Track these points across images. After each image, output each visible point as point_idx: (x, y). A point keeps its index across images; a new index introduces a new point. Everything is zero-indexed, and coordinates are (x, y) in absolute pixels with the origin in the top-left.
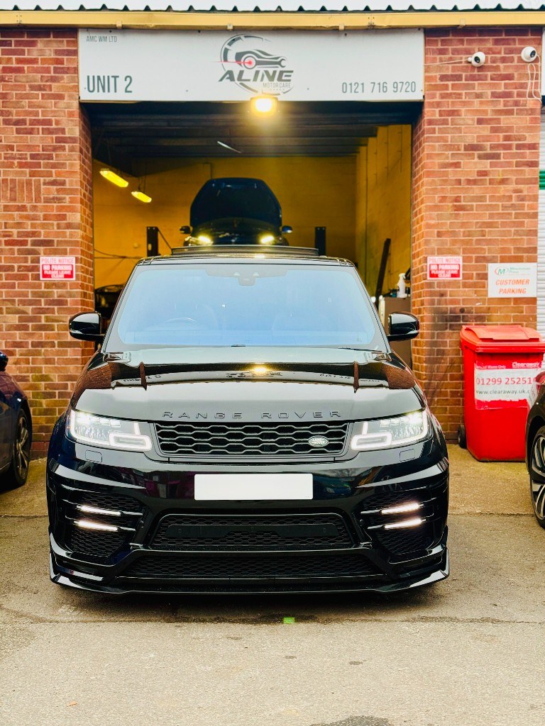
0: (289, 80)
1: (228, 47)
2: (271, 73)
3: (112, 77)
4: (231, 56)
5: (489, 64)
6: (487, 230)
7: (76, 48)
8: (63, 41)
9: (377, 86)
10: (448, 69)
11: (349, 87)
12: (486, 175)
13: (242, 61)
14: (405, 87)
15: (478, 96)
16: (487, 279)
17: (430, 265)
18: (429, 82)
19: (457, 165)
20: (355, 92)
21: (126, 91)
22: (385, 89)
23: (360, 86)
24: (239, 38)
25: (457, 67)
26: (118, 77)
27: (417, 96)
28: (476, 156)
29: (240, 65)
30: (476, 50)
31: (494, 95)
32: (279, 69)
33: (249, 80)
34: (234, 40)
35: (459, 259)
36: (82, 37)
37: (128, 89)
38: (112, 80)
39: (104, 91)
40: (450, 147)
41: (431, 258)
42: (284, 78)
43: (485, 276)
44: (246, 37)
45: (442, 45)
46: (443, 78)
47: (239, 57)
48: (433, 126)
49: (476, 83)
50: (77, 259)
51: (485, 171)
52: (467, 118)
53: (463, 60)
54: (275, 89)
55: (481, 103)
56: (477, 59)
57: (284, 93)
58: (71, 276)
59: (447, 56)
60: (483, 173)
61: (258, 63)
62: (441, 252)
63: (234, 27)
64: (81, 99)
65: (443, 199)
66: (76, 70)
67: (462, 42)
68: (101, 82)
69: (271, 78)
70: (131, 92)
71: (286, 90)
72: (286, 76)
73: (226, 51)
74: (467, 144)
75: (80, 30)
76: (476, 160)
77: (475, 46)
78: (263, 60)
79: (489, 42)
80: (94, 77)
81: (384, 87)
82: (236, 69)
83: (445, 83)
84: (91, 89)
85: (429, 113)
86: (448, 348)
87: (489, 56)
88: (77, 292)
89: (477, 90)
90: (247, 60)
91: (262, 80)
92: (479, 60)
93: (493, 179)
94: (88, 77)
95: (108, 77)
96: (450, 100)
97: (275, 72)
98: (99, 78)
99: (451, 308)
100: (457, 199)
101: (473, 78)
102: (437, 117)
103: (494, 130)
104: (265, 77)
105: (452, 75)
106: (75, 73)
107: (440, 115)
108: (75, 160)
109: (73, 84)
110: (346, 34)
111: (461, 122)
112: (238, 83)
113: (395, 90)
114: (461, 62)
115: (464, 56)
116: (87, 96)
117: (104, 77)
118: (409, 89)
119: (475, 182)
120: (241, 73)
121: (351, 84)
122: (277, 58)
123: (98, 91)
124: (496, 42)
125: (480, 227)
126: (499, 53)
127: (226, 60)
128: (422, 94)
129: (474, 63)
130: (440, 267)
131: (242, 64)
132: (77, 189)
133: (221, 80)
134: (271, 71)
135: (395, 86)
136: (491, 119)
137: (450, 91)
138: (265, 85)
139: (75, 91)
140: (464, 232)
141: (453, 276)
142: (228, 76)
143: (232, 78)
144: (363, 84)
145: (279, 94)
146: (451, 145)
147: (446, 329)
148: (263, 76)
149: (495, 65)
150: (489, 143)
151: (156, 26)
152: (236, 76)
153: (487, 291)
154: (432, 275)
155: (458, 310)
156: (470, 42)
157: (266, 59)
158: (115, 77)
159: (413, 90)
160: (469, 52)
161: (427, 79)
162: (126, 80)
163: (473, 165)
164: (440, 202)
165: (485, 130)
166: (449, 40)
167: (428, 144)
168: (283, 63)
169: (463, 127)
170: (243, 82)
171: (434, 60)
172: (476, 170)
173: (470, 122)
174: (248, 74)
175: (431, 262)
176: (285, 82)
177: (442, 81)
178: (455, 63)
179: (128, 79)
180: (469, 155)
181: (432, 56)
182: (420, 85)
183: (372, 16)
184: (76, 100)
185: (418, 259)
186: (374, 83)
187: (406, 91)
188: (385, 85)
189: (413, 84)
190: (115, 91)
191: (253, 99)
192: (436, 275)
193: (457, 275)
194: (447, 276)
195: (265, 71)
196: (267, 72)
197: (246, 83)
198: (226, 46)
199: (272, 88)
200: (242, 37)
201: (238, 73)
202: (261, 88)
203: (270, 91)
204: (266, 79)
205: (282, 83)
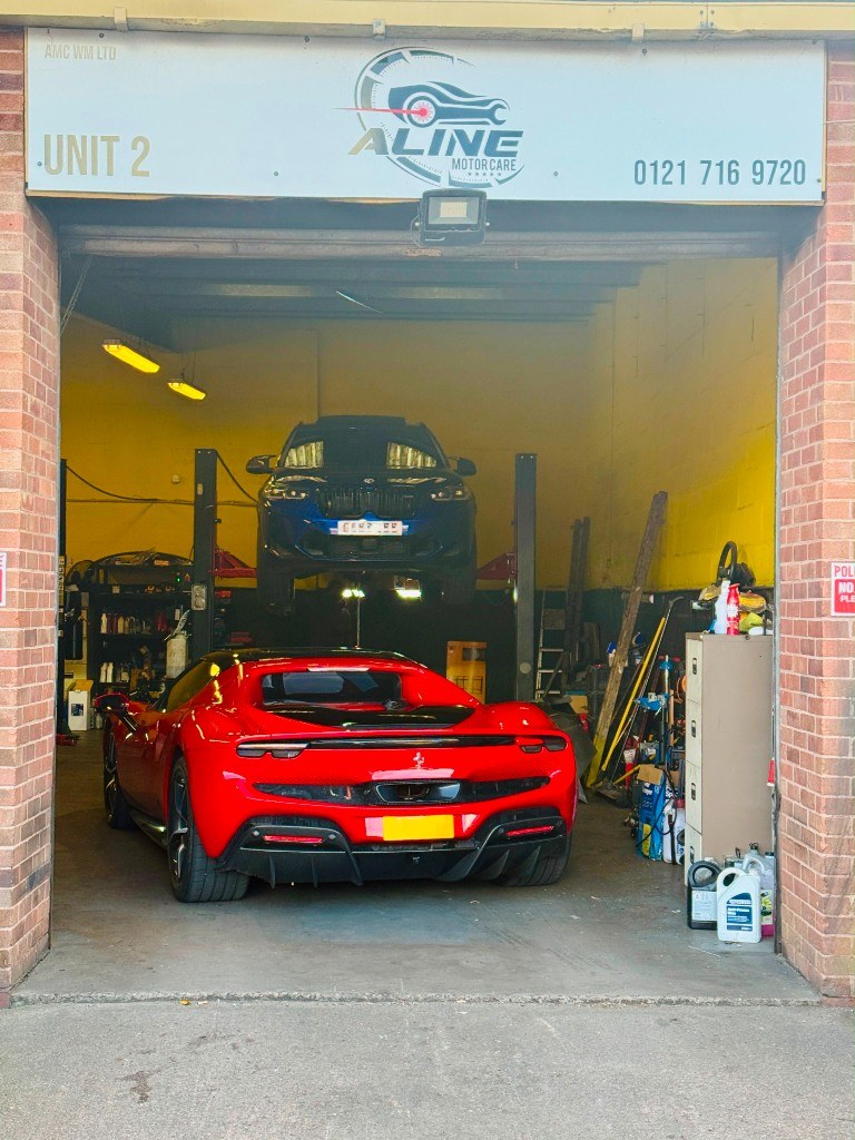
0: (513, 154)
1: (372, 75)
2: (471, 138)
3: (103, 139)
4: (380, 96)
7: (20, 72)
9: (715, 170)
11: (650, 170)
13: (405, 107)
14: (780, 172)
17: (837, 582)
18: (835, 161)
20: (664, 182)
21: (135, 173)
22: (733, 175)
23: (677, 170)
24: (399, 56)
26: (116, 139)
27: (807, 193)
29: (400, 116)
32: (489, 128)
33: (420, 152)
34: (385, 60)
36: (36, 48)
37: (140, 168)
38: (102, 147)
39: (83, 172)
41: (841, 565)
42: (500, 148)
44: (413, 53)
47: (397, 99)
48: (844, 263)
50: (10, 555)
54: (480, 172)
57: (500, 182)
61: (441, 114)
63: (388, 27)
64: (30, 187)
66: (19, 122)
68: (76, 150)
69: (471, 149)
70: (146, 173)
71: (506, 174)
72: (504, 144)
73: (368, 85)
75: (30, 30)
78: (452, 105)
80: (60, 138)
81: (730, 172)
82: (391, 125)
84: (54, 165)
85: (834, 232)
88: (8, 634)
90: (415, 107)
91: (449, 153)
94: (47, 138)
95: (94, 138)
97: (479, 134)
98: (71, 139)
102: (854, 241)
104: (458, 145)
106: (16, 128)
108: (12, 328)
109: (13, 153)
110: (644, 52)
112: (395, 157)
113: (758, 178)
116: (44, 182)
117: (84, 138)
118: (789, 177)
120: (403, 134)
121: (655, 164)
123: (70, 172)
127: (367, 106)
128: (820, 188)
131: (405, 116)
132: (15, 395)
133: (355, 151)
134: (470, 131)
135: (758, 170)
138: (457, 164)
139: (17, 170)
142: (371, 141)
144: (682, 164)
145: (489, 185)
148: (452, 143)
151: (207, 23)
154: (842, 607)
157: (459, 103)
158: (110, 140)
159: (799, 179)
161: (829, 154)
162: (134, 147)
167: (832, 302)
168: (499, 114)
170: (407, 156)
171: (848, 113)
174: (419, 138)
175: (839, 576)
176: (502, 159)
179: (140, 145)
181: (843, 102)
182: (815, 169)
183: (710, 9)
184: (17, 190)
185: (800, 563)
186: (709, 163)
187: (782, 182)
188: (734, 167)
189: (800, 165)
190: (110, 173)
191: (427, 195)
192: (852, 607)
195: (456, 131)
196: (461, 134)
197: (412, 158)
198: (368, 73)
199: (474, 171)
200: (406, 53)
201: (394, 136)
202: (448, 169)
203: (467, 176)
204: (458, 151)
205: (497, 159)
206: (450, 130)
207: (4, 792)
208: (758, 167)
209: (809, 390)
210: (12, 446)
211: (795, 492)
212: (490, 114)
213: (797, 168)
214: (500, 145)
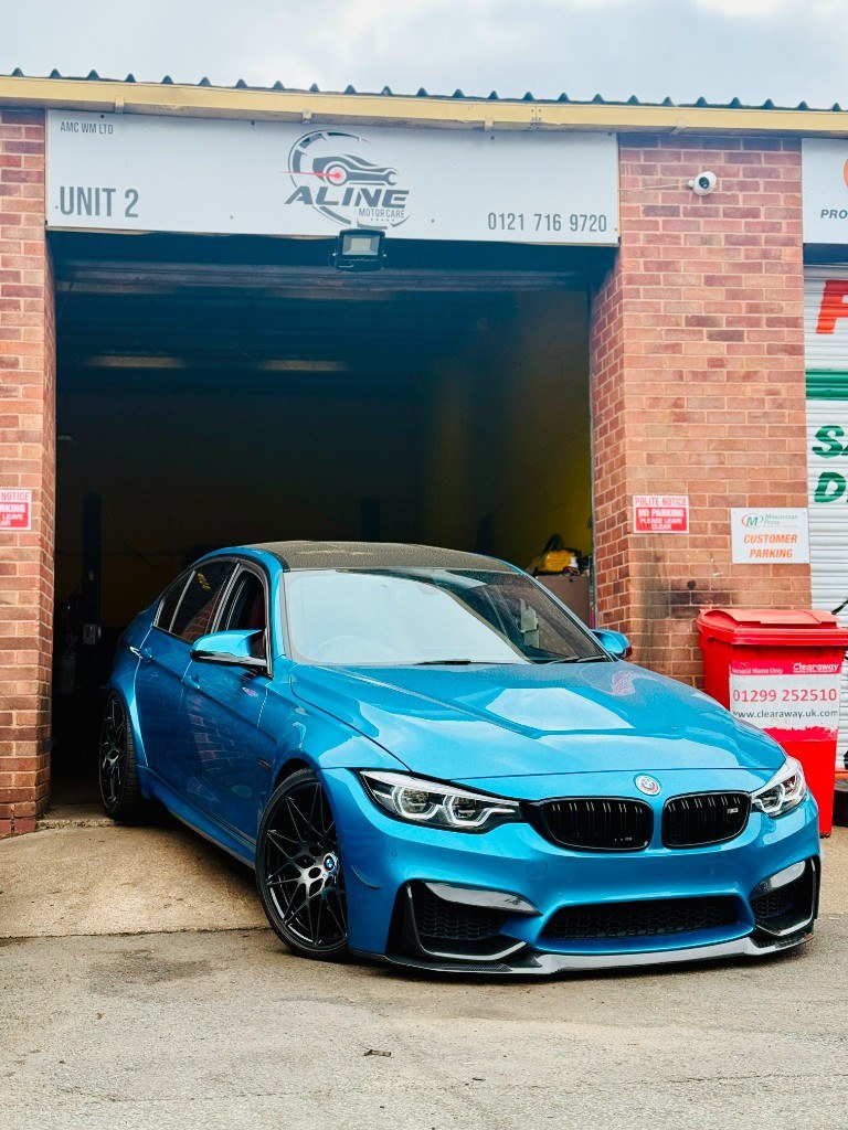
0: (403, 206)
1: (301, 149)
2: (372, 194)
3: (104, 190)
4: (307, 165)
5: (721, 191)
6: (726, 453)
7: (42, 141)
8: (20, 128)
9: (544, 221)
10: (656, 197)
11: (499, 220)
12: (722, 366)
13: (325, 172)
14: (589, 223)
15: (706, 241)
16: (729, 533)
17: (637, 509)
18: (626, 216)
19: (675, 348)
20: (509, 228)
21: (128, 214)
22: (557, 224)
23: (518, 220)
24: (320, 136)
25: (671, 194)
26: (114, 190)
27: (607, 238)
28: (705, 335)
29: (321, 178)
30: (700, 169)
31: (729, 239)
32: (385, 188)
33: (336, 203)
35: (682, 500)
36: (53, 125)
37: (131, 212)
38: (103, 196)
39: (89, 213)
40: (662, 320)
41: (639, 497)
42: (393, 202)
43: (727, 530)
44: (330, 134)
45: (645, 160)
46: (650, 210)
47: (319, 165)
48: (636, 287)
49: (701, 220)
50: (34, 493)
51: (721, 360)
52: (689, 275)
53: (680, 184)
54: (379, 218)
55: (710, 252)
56: (704, 182)
57: (394, 226)
58: (23, 523)
59: (655, 178)
60: (717, 363)
61: (350, 177)
62: (653, 488)
63: (313, 115)
64: (50, 224)
65: (655, 401)
66: (41, 177)
67: (677, 157)
68: (82, 198)
69: (372, 202)
70: (135, 216)
71: (397, 220)
72: (396, 199)
73: (298, 155)
74: (690, 315)
75: (49, 111)
76: (705, 341)
77: (699, 164)
78: (358, 172)
79: (721, 157)
80: (72, 189)
81: (555, 223)
82: (315, 185)
83: (653, 219)
84: (67, 208)
85: (628, 265)
86: (670, 647)
87: (721, 179)
88: (33, 551)
89: (704, 232)
90: (332, 172)
91: (357, 204)
92: (708, 184)
93: (732, 372)
94: (62, 189)
95: (97, 190)
96: (661, 246)
97: (378, 192)
98: (80, 191)
99: (673, 581)
100: (677, 404)
101: (695, 213)
102: (642, 271)
103: (734, 295)
104: (363, 200)
105: (663, 207)
106: (39, 181)
107: (647, 269)
108: (35, 325)
109: (36, 199)
110: (493, 138)
111: (681, 281)
112: (318, 206)
113: (574, 227)
114: (677, 188)
115: (681, 179)
116: (59, 221)
117: (90, 190)
118: (596, 227)
119: (704, 376)
120: (323, 191)
121: (502, 216)
122: (383, 170)
123: (79, 213)
124: (731, 159)
125: (716, 449)
126: (736, 175)
127: (297, 169)
128: (617, 235)
129: (698, 189)
130: (654, 512)
131: (325, 178)
132: (38, 374)
133: (289, 202)
134: (372, 190)
135: (574, 221)
136: (726, 278)
137: (660, 232)
138: (362, 212)
139: (39, 212)
140: (690, 455)
141: (675, 527)
142: (300, 195)
143: (307, 200)
144: (521, 216)
145: (386, 228)
146: (665, 316)
147: (667, 615)
148: (359, 198)
149: (729, 193)
150: (724, 315)
151: (182, 109)
152: (314, 197)
153: (731, 552)
154: (641, 526)
155: (685, 585)
156: (690, 157)
157: (364, 168)
158: (109, 191)
159: (603, 228)
160: (691, 173)
161: (622, 211)
162: (127, 196)
163: (700, 349)
164: (651, 406)
165: (718, 295)
166: (656, 152)
167: (627, 314)
168: (392, 178)
169: (683, 288)
170: (327, 206)
171: (634, 183)
172: (706, 356)
173: (693, 281)
174: (336, 193)
175: (639, 505)
176: (395, 210)
177: (647, 215)
178: (667, 188)
179: (132, 195)
180: (694, 332)
181: (630, 176)
182: (613, 221)
183: (538, 109)
184: (40, 225)
185: (610, 503)
186: (540, 215)
187: (591, 230)
188: (557, 218)
189: (602, 219)
190: (109, 214)
191: (343, 233)
192: (649, 527)
193: (681, 527)
194: (665, 527)
195: (362, 190)
196: (365, 192)
197: (331, 208)
198: (298, 148)
199: (374, 217)
200: (325, 134)
201: (317, 192)
202: (357, 216)
203: (371, 221)
204: (364, 203)
205: (391, 209)
206: (357, 188)
207: (30, 670)
208: (574, 220)
209: (613, 378)
210: (38, 413)
211: (605, 453)
212: (386, 178)
213: (601, 220)
214: (393, 199)
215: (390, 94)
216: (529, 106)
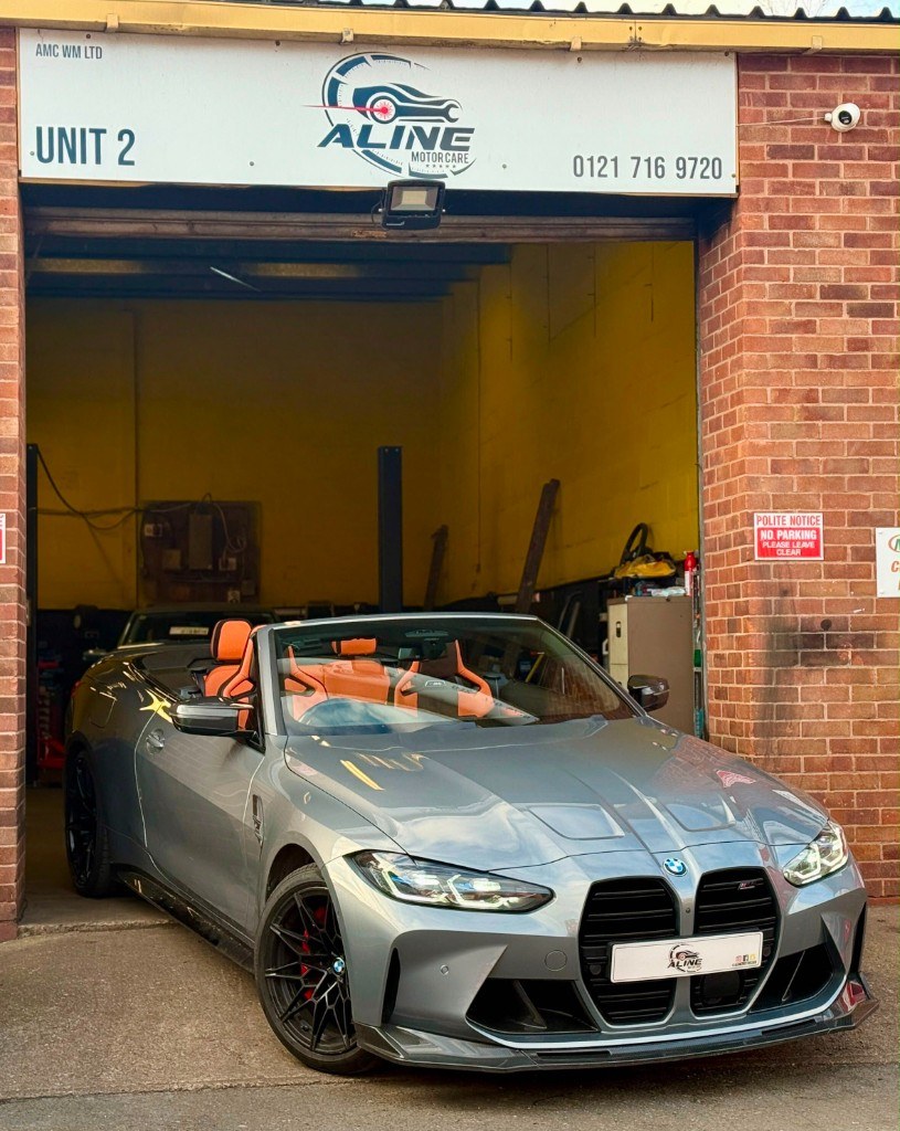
0: (466, 149)
1: (338, 77)
2: (428, 133)
3: (91, 131)
4: (345, 96)
5: (866, 127)
6: (871, 459)
7: (13, 69)
9: (644, 165)
10: (784, 134)
11: (587, 164)
12: (866, 348)
13: (368, 104)
14: (700, 168)
15: (847, 190)
16: (874, 559)
17: (759, 530)
18: (747, 159)
19: (808, 327)
20: (600, 175)
21: (121, 161)
22: (660, 170)
23: (611, 165)
24: (362, 60)
25: (803, 130)
26: (104, 131)
27: (724, 186)
28: (845, 308)
29: (364, 114)
30: (840, 99)
31: (875, 188)
32: (444, 125)
33: (382, 146)
35: (817, 519)
36: (27, 46)
37: (126, 158)
38: (91, 138)
39: (73, 160)
40: (794, 291)
41: (762, 515)
42: (454, 143)
43: (870, 555)
44: (375, 58)
45: (771, 88)
46: (777, 152)
47: (361, 97)
48: (757, 248)
49: (841, 163)
50: (8, 515)
51: (865, 341)
52: (826, 234)
53: (815, 118)
54: (437, 164)
55: (852, 204)
56: (844, 116)
57: (455, 173)
59: (783, 109)
60: (859, 345)
61: (400, 112)
62: (780, 504)
63: (355, 36)
64: (23, 175)
65: (783, 394)
66: (13, 115)
67: (812, 82)
68: (67, 143)
69: (428, 143)
70: (132, 163)
71: (460, 166)
72: (458, 139)
73: (335, 84)
74: (826, 285)
75: (22, 31)
76: (845, 317)
77: (839, 92)
79: (866, 83)
80: (51, 130)
81: (657, 167)
82: (356, 122)
83: (781, 162)
84: (46, 155)
85: (747, 221)
86: (800, 703)
87: (866, 112)
88: (8, 590)
89: (843, 178)
90: (378, 105)
92: (850, 119)
93: (878, 356)
94: (39, 130)
95: (83, 131)
96: (791, 197)
98: (62, 132)
99: (803, 620)
100: (810, 396)
101: (834, 154)
102: (766, 229)
103: (881, 258)
104: (417, 141)
105: (792, 146)
106: (10, 121)
107: (772, 226)
108: (9, 304)
109: (7, 144)
110: (579, 60)
111: (814, 241)
112: (360, 150)
113: (681, 174)
114: (810, 123)
115: (816, 111)
116: (34, 170)
117: (73, 131)
118: (708, 172)
119: (843, 362)
120: (366, 130)
121: (591, 159)
122: (441, 103)
123: (61, 160)
124: (880, 85)
125: (857, 454)
126: (885, 105)
127: (333, 102)
128: (734, 182)
129: (837, 124)
130: (779, 534)
131: (368, 113)
133: (324, 143)
135: (681, 166)
136: (873, 237)
137: (790, 178)
138: (415, 157)
139: (11, 159)
140: (826, 462)
141: (805, 552)
142: (338, 135)
143: (347, 141)
144: (615, 160)
145: (445, 176)
146: (794, 286)
147: (795, 663)
148: (411, 138)
149: (876, 129)
150: (869, 285)
151: (191, 29)
152: (355, 138)
153: (875, 584)
154: (763, 552)
155: (817, 625)
156: (827, 83)
157: (416, 102)
158: (98, 132)
159: (717, 174)
160: (829, 103)
161: (743, 153)
162: (120, 138)
163: (840, 327)
164: (777, 400)
165: (861, 258)
166: (785, 76)
167: (748, 283)
168: (452, 113)
169: (818, 250)
170: (371, 150)
171: (757, 117)
172: (846, 337)
173: (832, 241)
175: (761, 525)
176: (456, 153)
177: (773, 158)
178: (798, 123)
179: (126, 137)
180: (832, 306)
181: (752, 108)
182: (730, 165)
183: (638, 25)
184: (12, 177)
185: (724, 517)
186: (639, 159)
187: (702, 177)
188: (660, 162)
189: (717, 162)
190: (98, 161)
191: (393, 185)
192: (773, 552)
193: (814, 552)
194: (793, 552)
195: (414, 128)
197: (375, 151)
198: (335, 75)
199: (431, 163)
200: (368, 57)
201: (359, 131)
203: (427, 168)
204: (417, 146)
205: (451, 152)
206: (409, 127)
207: (7, 738)
208: (681, 163)
209: (729, 360)
210: (11, 415)
211: (717, 454)
212: (445, 113)
213: (715, 165)
214: (454, 140)
215: (452, 8)
216: (628, 23)
